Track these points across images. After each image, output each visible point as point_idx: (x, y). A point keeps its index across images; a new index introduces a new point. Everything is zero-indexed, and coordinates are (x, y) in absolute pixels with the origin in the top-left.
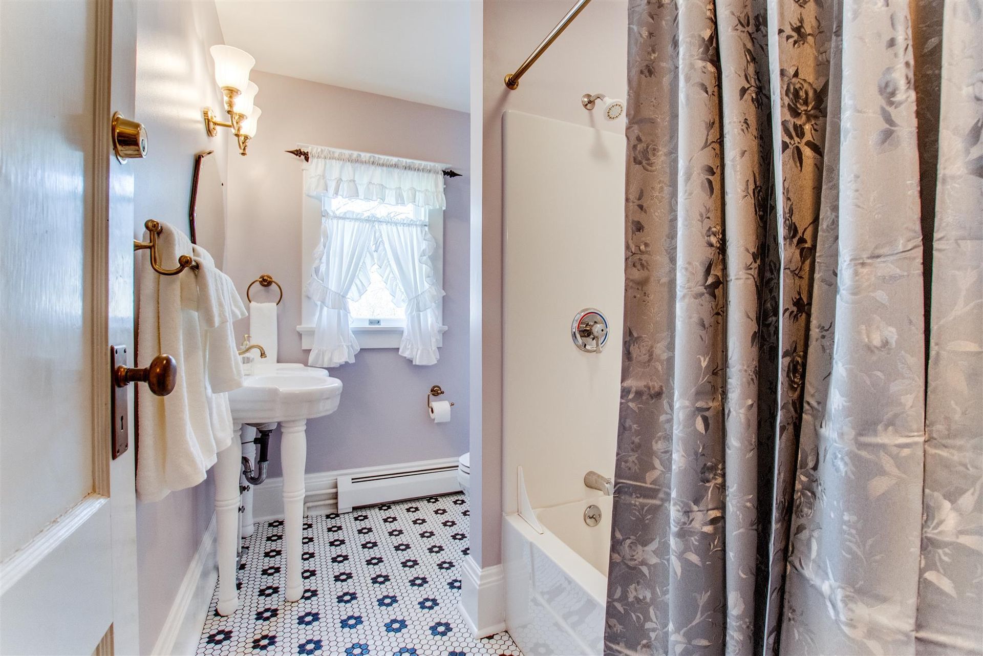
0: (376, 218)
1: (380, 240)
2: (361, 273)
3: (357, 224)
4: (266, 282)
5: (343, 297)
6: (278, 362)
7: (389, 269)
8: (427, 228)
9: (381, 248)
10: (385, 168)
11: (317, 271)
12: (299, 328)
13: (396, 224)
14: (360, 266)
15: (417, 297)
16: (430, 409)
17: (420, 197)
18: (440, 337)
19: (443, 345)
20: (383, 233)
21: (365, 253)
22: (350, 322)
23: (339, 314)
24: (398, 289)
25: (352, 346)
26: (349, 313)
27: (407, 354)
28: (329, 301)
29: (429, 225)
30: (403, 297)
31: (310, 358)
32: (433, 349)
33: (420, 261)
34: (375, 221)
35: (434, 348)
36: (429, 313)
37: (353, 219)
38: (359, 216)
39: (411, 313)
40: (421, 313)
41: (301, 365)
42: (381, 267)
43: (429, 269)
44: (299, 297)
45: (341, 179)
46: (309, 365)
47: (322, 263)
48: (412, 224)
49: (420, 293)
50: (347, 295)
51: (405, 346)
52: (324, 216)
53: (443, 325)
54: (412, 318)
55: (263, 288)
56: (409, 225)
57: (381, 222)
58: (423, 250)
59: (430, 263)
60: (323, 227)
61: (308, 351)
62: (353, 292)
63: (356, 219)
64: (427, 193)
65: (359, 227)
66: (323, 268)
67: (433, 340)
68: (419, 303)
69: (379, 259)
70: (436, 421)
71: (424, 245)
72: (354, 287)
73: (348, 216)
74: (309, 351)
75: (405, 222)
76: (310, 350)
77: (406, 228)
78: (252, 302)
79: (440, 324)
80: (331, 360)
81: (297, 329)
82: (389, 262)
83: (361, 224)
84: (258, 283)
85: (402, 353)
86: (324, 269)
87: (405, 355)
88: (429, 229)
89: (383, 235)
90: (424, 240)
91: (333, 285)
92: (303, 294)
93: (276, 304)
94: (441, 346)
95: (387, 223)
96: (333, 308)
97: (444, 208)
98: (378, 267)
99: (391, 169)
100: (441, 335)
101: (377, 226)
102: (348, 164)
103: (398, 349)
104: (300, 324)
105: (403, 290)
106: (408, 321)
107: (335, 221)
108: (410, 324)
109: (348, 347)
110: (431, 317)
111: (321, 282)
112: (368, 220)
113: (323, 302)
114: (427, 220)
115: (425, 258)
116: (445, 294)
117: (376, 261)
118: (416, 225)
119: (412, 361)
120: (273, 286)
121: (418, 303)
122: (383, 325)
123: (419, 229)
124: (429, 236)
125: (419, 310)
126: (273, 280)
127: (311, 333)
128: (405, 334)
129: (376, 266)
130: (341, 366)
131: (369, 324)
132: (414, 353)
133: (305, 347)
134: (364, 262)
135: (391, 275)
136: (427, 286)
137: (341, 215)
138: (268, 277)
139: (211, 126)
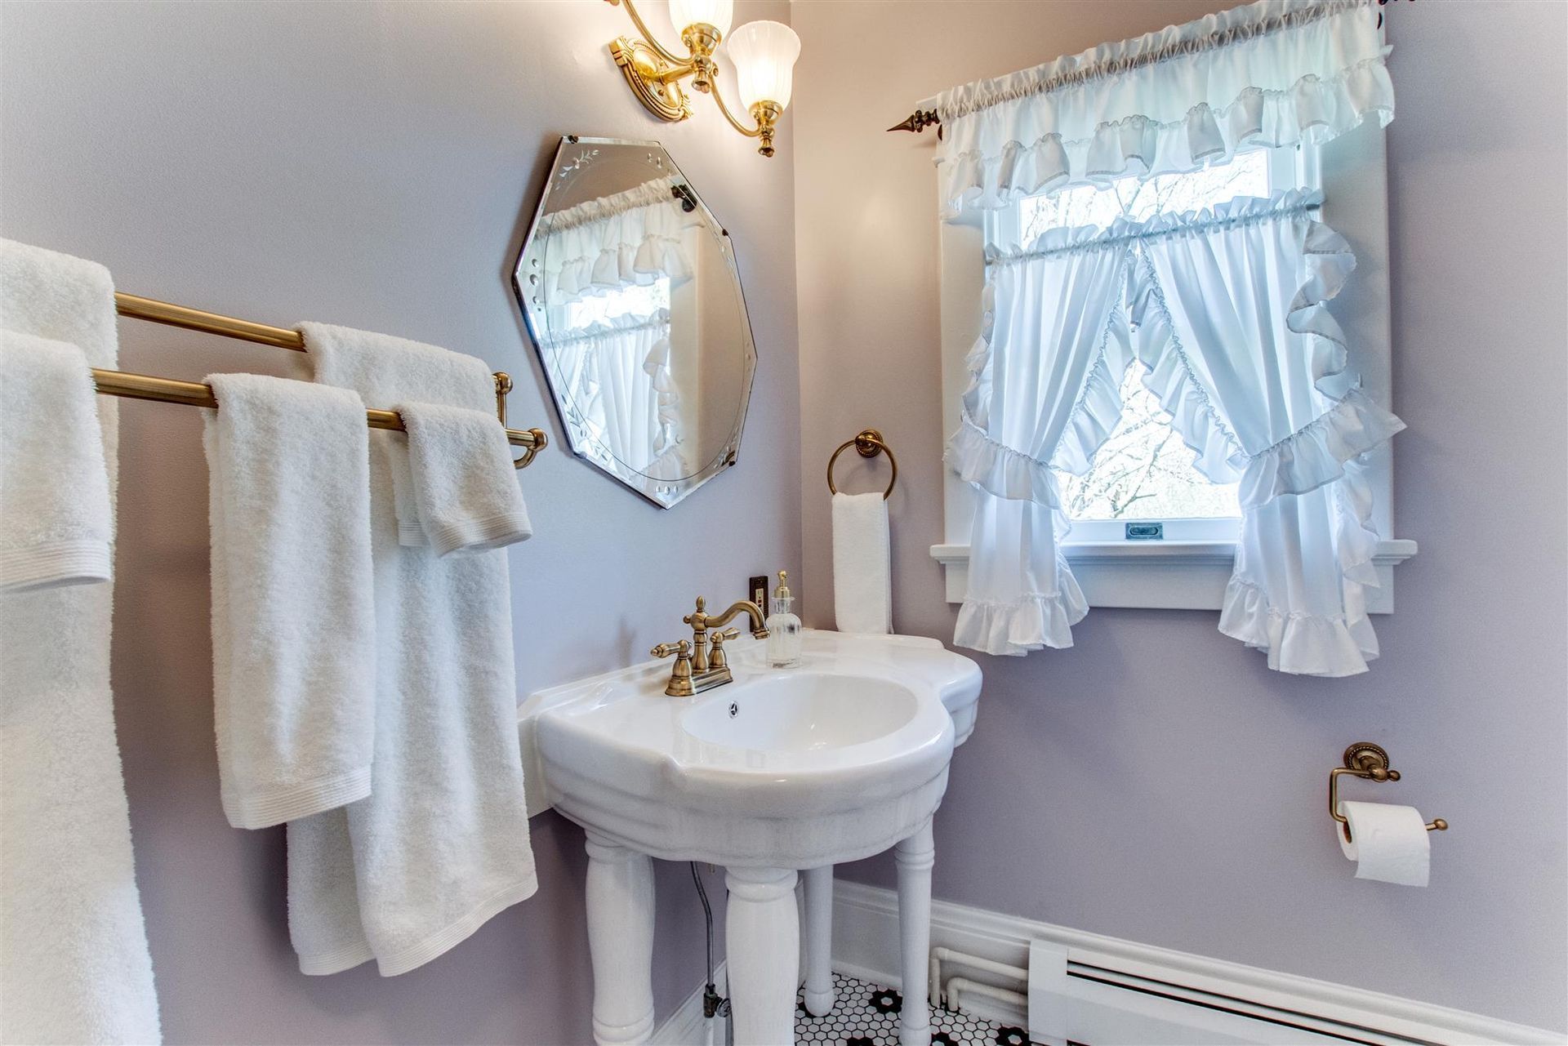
0: (1133, 226)
1: (1150, 286)
2: (1093, 392)
3: (1077, 260)
4: (869, 448)
5: (1041, 464)
6: (891, 630)
7: (1179, 370)
8: (1317, 216)
9: (1152, 310)
10: (1150, 68)
11: (971, 404)
12: (936, 550)
13: (1200, 229)
14: (1087, 375)
15: (1283, 445)
16: (1340, 826)
17: (1280, 114)
18: (1382, 582)
19: (1396, 607)
20: (1158, 268)
21: (1100, 334)
22: (1057, 534)
23: (1027, 512)
24: (1212, 428)
25: (1064, 600)
26: (1057, 507)
27: (1245, 633)
28: (1000, 479)
29: (1326, 202)
30: (1231, 450)
31: (958, 625)
32: (1352, 621)
33: (1290, 326)
34: (1130, 238)
35: (1355, 614)
36: (1334, 498)
37: (1067, 249)
38: (1082, 238)
39: (1260, 498)
40: (1300, 499)
41: (937, 644)
42: (1152, 369)
43: (1328, 347)
44: (939, 473)
45: (1019, 145)
46: (952, 644)
47: (985, 382)
48: (1258, 216)
49: (1293, 431)
50: (1051, 458)
51: (1240, 608)
52: (989, 263)
53: (1396, 538)
54: (1265, 517)
55: (861, 460)
56: (1246, 221)
57: (1149, 235)
58: (1304, 289)
59: (1331, 324)
60: (985, 290)
61: (956, 607)
62: (1068, 450)
63: (1075, 248)
64: (1309, 87)
65: (1082, 265)
66: (986, 393)
67: (1352, 590)
68: (1290, 464)
69: (1145, 346)
70: (1361, 873)
71: (1308, 269)
72: (1070, 437)
73: (1050, 246)
74: (960, 605)
75: (1233, 214)
77: (1238, 234)
78: (838, 494)
79: (1385, 535)
80: (1005, 634)
82: (1179, 348)
83: (1090, 256)
84: (852, 448)
85: (1231, 626)
86: (989, 399)
87: (1239, 636)
88: (1325, 216)
89: (1159, 274)
90: (1307, 251)
91: (1012, 437)
92: (947, 468)
93: (882, 495)
94: (1387, 607)
95: (1170, 232)
96: (1008, 498)
97: (1386, 117)
98: (1144, 369)
99: (1171, 63)
100: (1390, 571)
101: (1138, 251)
102: (1041, 98)
103: (1217, 613)
104: (942, 542)
105: (1230, 428)
106: (1250, 521)
107: (1017, 268)
108: (1257, 538)
109: (1050, 602)
110: (1343, 510)
111: (983, 431)
112: (1107, 243)
113: (986, 483)
114: (1317, 185)
115: (1310, 313)
116: (1403, 426)
117: (1137, 354)
118: (1275, 215)
119: (1265, 656)
120: (880, 455)
121: (1285, 469)
122: (1170, 539)
123: (1285, 224)
124: (1325, 235)
125: (1289, 488)
126: (886, 443)
127: (963, 562)
128: (1241, 566)
129: (1139, 368)
130: (1032, 654)
131: (1128, 537)
132: (1274, 632)
133: (951, 598)
134: (1101, 362)
135: (1188, 387)
136: (1321, 404)
137: (1034, 248)
138: (875, 437)
139: (654, 89)
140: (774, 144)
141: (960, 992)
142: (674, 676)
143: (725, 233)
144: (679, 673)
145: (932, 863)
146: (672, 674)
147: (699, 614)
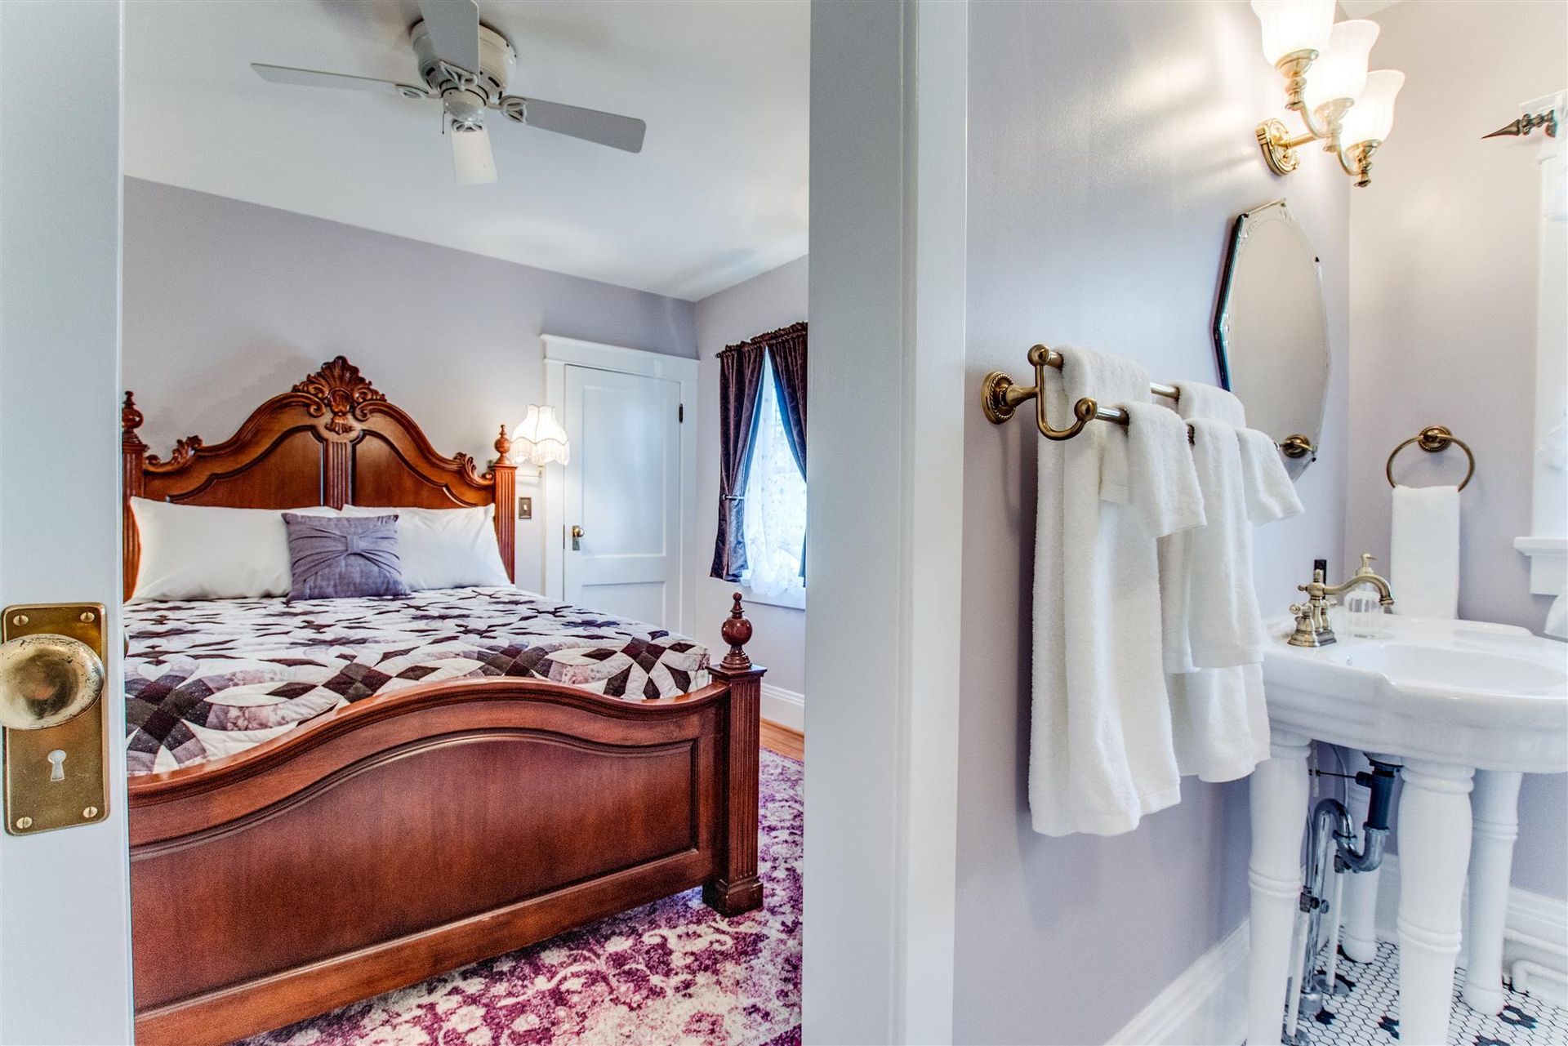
4: (1435, 443)
6: (1462, 614)
12: (1520, 542)
31: (1551, 616)
41: (1524, 632)
44: (1527, 468)
46: (1547, 632)
55: (1427, 455)
61: (1548, 600)
74: (1552, 598)
76: (1555, 597)
78: (1400, 487)
81: (1516, 546)
84: (1416, 445)
93: (1456, 488)
104: (1528, 532)
120: (1454, 449)
126: (1455, 436)
127: (1557, 555)
133: (1537, 587)
138: (1441, 431)
139: (1278, 153)
140: (1371, 175)
141: (1529, 974)
142: (1298, 631)
143: (1317, 260)
144: (1303, 628)
145: (1515, 837)
146: (1295, 628)
147: (1316, 584)
